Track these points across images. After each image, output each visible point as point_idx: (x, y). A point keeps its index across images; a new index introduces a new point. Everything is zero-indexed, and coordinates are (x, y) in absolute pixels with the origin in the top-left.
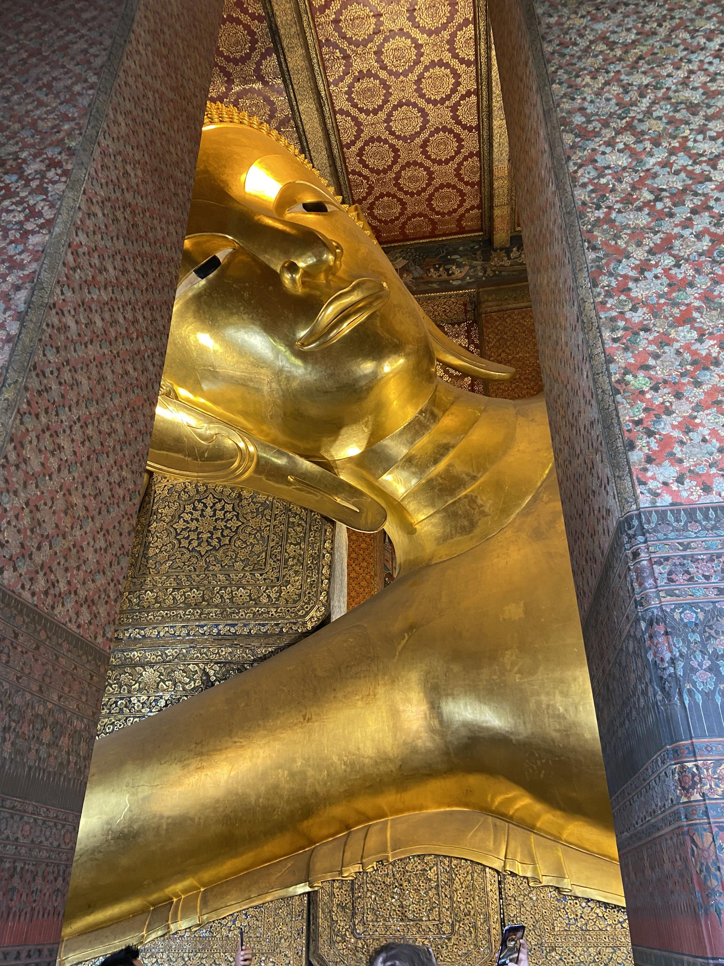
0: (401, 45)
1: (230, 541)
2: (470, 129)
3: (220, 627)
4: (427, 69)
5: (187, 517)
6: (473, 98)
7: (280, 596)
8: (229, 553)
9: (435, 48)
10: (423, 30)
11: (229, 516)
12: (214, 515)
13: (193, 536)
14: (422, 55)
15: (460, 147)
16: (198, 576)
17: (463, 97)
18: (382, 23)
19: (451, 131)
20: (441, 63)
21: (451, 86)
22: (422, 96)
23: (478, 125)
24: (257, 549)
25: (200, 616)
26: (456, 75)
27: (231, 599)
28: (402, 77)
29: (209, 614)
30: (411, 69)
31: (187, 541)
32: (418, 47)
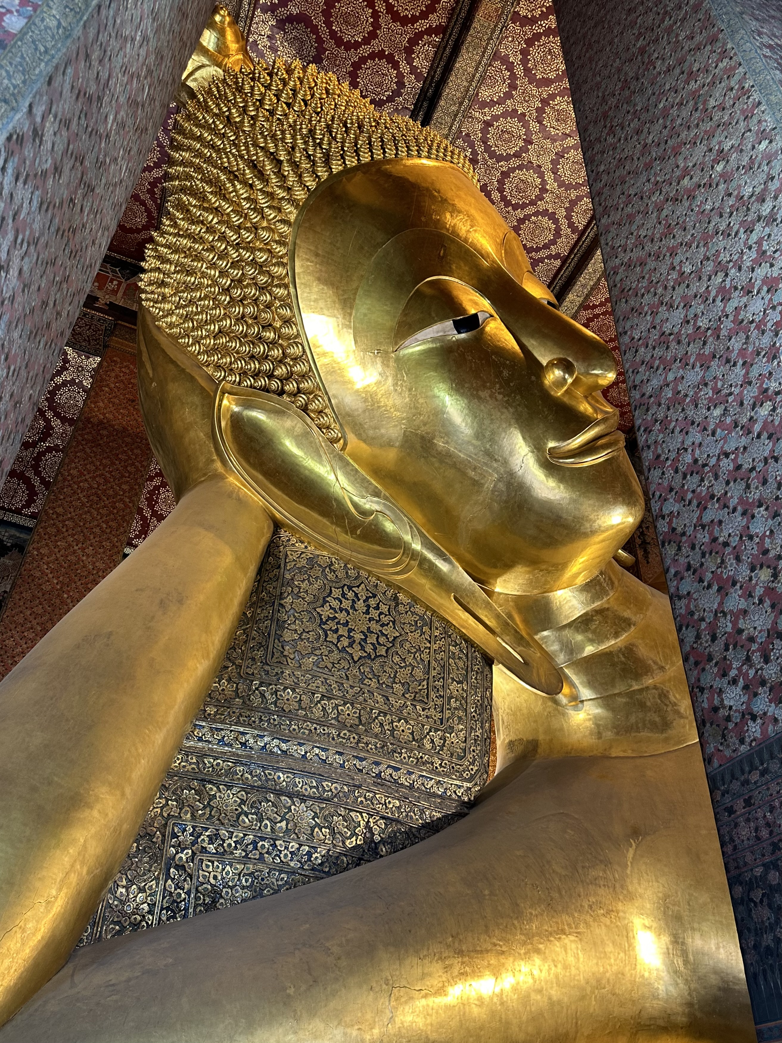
0: (530, 180)
1: (387, 653)
3: (382, 767)
5: (335, 604)
6: (558, 263)
8: (387, 669)
11: (384, 619)
12: (367, 612)
13: (343, 631)
16: (352, 687)
17: (550, 257)
18: (527, 151)
21: (546, 241)
24: (418, 673)
25: (357, 743)
26: (558, 235)
27: (392, 732)
31: (335, 636)
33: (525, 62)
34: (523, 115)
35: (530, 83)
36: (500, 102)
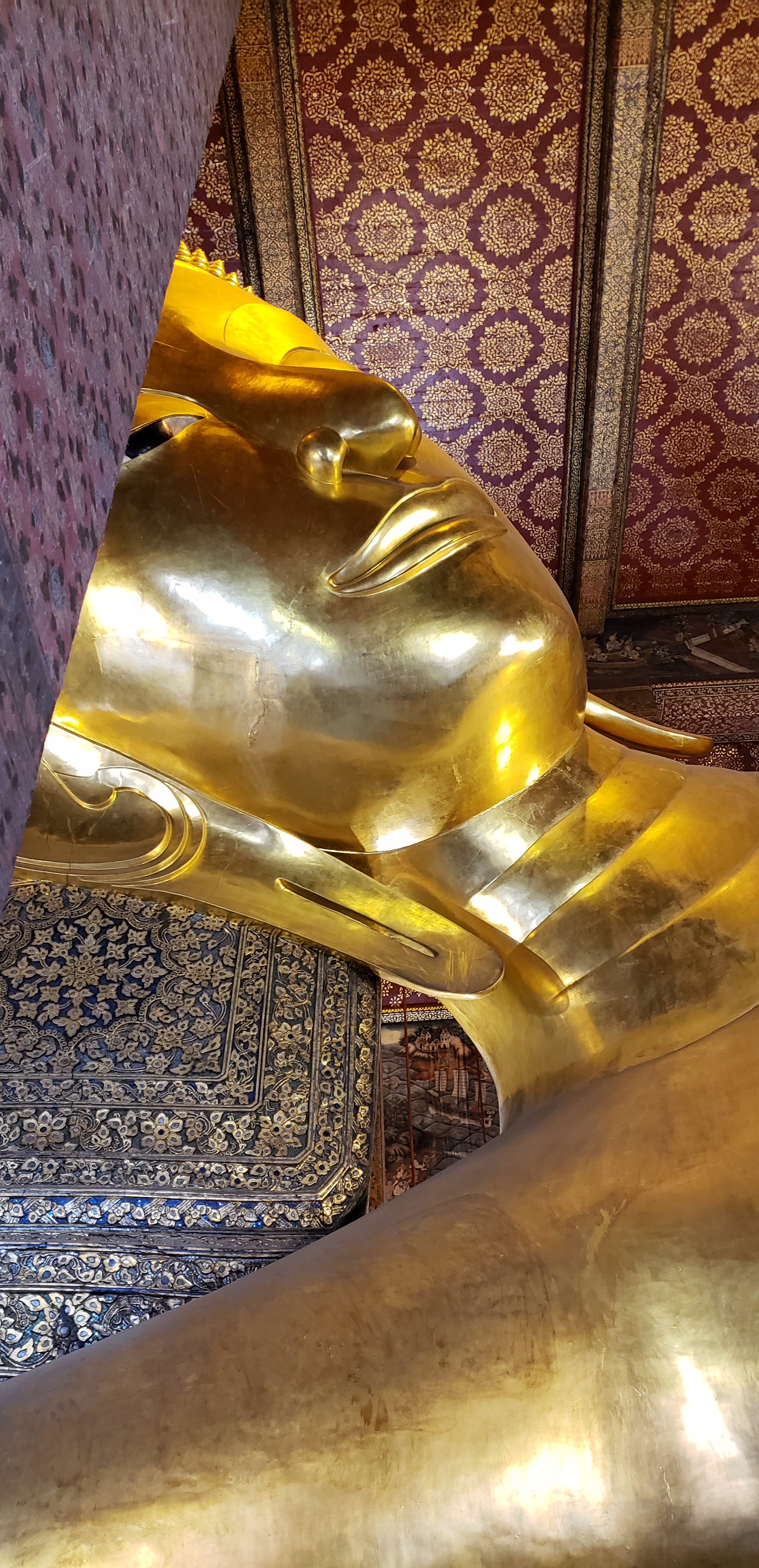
0: (453, 277)
1: (137, 1007)
2: (551, 428)
3: (108, 1204)
4: (489, 321)
5: (39, 955)
6: (561, 378)
7: (255, 1138)
8: (135, 1034)
9: (507, 289)
10: (491, 258)
11: (136, 954)
12: (103, 951)
13: (50, 994)
14: (485, 297)
15: (533, 457)
16: (57, 1082)
17: (544, 375)
18: (425, 239)
19: (519, 429)
20: (514, 314)
21: (526, 353)
22: (477, 365)
23: (567, 423)
24: (203, 1026)
26: (537, 337)
27: (136, 1139)
28: (447, 331)
29: (78, 1170)
30: (464, 320)
31: (34, 1006)
32: (480, 283)
33: (352, 116)
34: (391, 190)
35: (376, 141)
36: (350, 187)
